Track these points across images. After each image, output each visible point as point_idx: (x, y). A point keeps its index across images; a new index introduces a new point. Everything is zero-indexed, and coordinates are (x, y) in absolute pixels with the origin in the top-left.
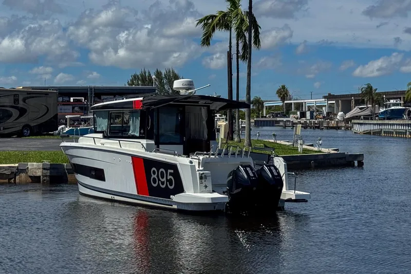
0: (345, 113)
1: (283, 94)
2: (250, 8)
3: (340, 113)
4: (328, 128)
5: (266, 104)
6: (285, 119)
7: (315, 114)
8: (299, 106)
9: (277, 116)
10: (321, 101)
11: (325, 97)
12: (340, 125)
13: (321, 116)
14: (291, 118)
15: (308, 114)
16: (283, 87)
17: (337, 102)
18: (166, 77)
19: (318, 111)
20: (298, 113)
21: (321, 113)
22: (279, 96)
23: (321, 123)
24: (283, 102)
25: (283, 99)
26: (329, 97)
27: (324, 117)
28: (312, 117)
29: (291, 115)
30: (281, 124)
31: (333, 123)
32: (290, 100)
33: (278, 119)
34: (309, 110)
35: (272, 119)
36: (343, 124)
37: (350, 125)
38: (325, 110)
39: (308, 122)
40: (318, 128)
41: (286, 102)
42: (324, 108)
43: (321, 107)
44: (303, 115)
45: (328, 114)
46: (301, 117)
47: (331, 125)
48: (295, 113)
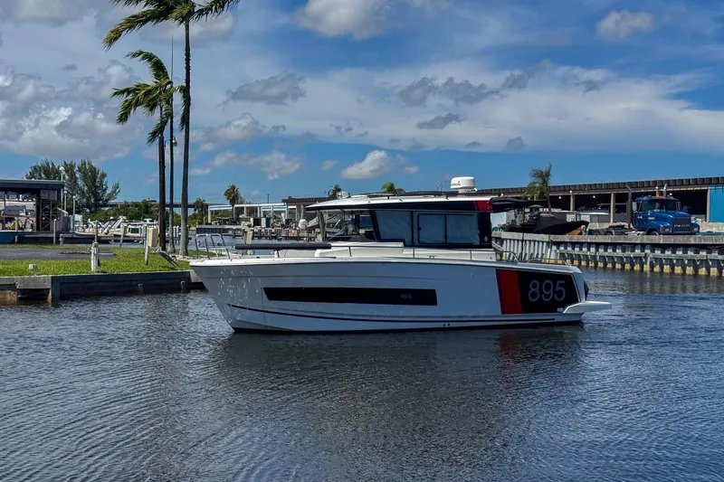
0: (308, 220)
1: (233, 196)
2: (188, 81)
3: (302, 221)
4: (287, 238)
5: (211, 209)
6: (234, 227)
7: (272, 221)
8: (252, 211)
9: (225, 223)
10: (280, 206)
11: (284, 201)
12: (301, 235)
13: (279, 224)
14: (244, 225)
15: (263, 221)
16: (233, 188)
17: (299, 207)
18: (80, 170)
19: (275, 218)
20: (252, 220)
21: (279, 220)
22: (228, 199)
23: (278, 233)
24: (233, 206)
25: (233, 202)
26: (289, 201)
27: (282, 226)
28: (268, 225)
29: (243, 223)
30: (230, 233)
31: (293, 233)
32: (242, 203)
33: (227, 227)
34: (265, 216)
35: (218, 226)
36: (305, 234)
37: (313, 235)
38: (284, 217)
39: (263, 230)
40: (275, 238)
41: (236, 206)
42: (283, 214)
43: (280, 212)
44: (257, 222)
45: (287, 221)
46: (255, 225)
47: (291, 235)
48: (248, 220)
